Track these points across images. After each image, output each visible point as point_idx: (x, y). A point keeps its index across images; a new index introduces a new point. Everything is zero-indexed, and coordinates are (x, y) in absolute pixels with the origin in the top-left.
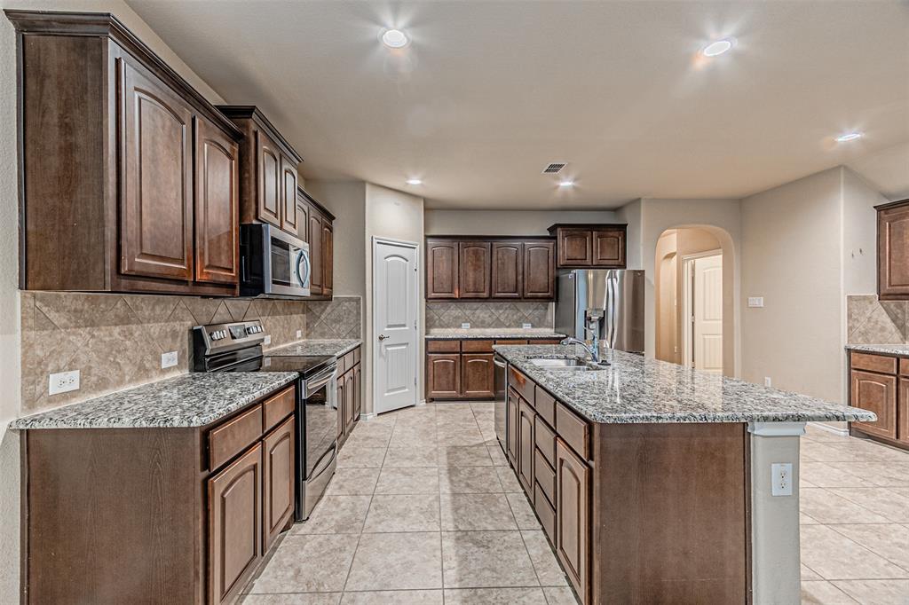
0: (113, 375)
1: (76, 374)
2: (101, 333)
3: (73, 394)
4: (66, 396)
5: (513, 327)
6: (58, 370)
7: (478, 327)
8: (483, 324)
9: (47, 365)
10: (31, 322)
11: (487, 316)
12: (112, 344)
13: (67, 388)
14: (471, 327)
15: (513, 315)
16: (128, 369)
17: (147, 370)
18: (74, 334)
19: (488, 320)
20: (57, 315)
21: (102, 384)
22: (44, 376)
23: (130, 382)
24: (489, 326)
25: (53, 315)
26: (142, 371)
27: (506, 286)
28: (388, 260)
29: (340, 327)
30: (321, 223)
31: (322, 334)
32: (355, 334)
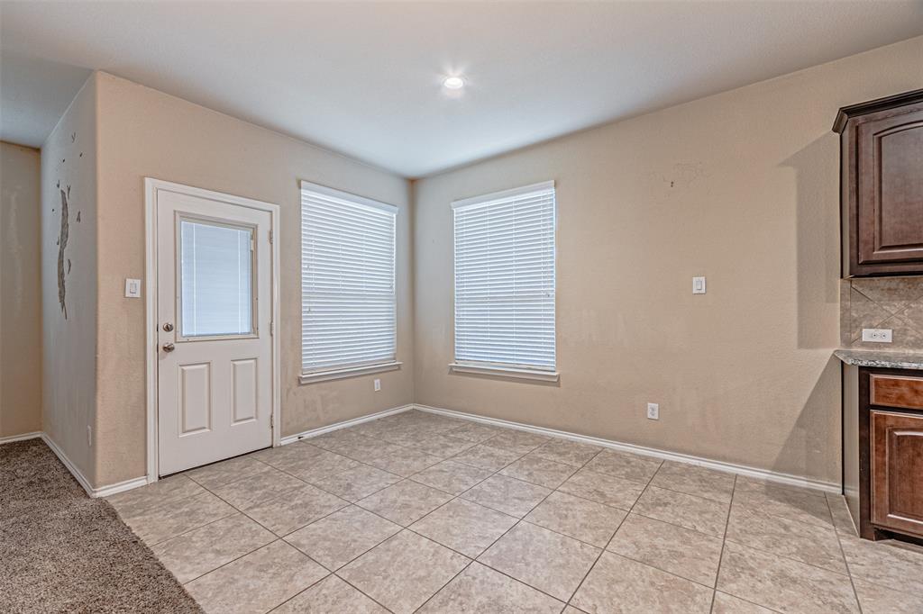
1: (888, 332)
3: (886, 345)
4: (878, 345)
6: (871, 327)
9: (861, 323)
10: (848, 296)
13: (880, 340)
18: (887, 304)
20: (871, 292)
22: (858, 330)
25: (867, 292)
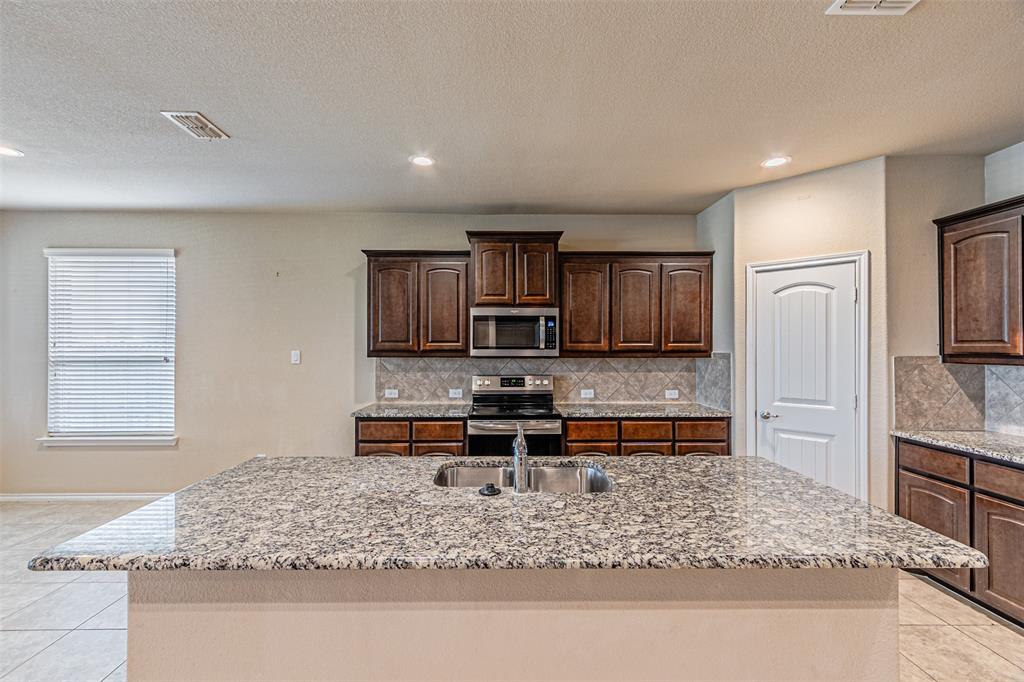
0: (416, 394)
1: (396, 391)
2: (410, 375)
3: (396, 399)
4: (393, 399)
6: (390, 388)
9: (385, 386)
10: (379, 368)
12: (416, 381)
13: (393, 396)
16: (426, 394)
17: (438, 396)
18: (397, 374)
20: (390, 366)
21: (410, 398)
22: (384, 390)
23: (427, 399)
25: (387, 366)
26: (434, 395)
28: (782, 294)
29: (717, 392)
30: (656, 271)
31: (706, 398)
32: (727, 403)
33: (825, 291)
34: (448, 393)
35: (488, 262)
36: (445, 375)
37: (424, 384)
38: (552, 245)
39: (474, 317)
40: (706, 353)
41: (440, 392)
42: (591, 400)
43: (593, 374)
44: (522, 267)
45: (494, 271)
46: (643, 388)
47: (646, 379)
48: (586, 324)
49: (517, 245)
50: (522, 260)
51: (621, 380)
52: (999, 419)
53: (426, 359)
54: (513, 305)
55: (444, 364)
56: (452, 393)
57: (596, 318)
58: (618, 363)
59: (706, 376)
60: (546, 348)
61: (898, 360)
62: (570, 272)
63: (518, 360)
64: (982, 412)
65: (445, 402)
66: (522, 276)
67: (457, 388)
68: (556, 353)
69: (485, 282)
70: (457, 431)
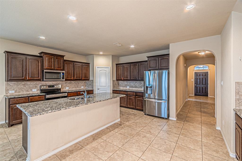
0: (21, 91)
2: (19, 86)
5: (140, 88)
7: (131, 87)
8: (132, 87)
11: (133, 85)
14: (129, 88)
15: (140, 85)
19: (133, 86)
23: (25, 92)
24: (134, 87)
26: (27, 91)
27: (134, 76)
28: (100, 71)
29: (91, 86)
30: (81, 65)
31: (88, 87)
32: (93, 88)
33: (106, 71)
34: (32, 90)
35: (48, 60)
36: (31, 86)
37: (24, 88)
38: (63, 58)
39: (45, 72)
40: (88, 80)
41: (29, 90)
42: (68, 89)
43: (68, 84)
44: (56, 62)
45: (49, 62)
46: (78, 86)
47: (78, 84)
48: (69, 74)
49: (55, 57)
50: (56, 60)
51: (74, 85)
52: (120, 87)
53: (25, 82)
54: (54, 70)
55: (31, 83)
56: (33, 90)
57: (71, 73)
58: (73, 82)
59: (88, 84)
60: (62, 79)
61: (113, 80)
62: (66, 64)
63: (51, 82)
64: (119, 86)
65: (31, 92)
66: (56, 63)
67: (35, 89)
68: (64, 80)
69: (47, 64)
70: (43, 98)
